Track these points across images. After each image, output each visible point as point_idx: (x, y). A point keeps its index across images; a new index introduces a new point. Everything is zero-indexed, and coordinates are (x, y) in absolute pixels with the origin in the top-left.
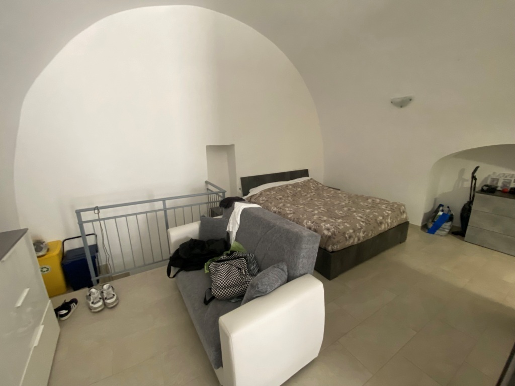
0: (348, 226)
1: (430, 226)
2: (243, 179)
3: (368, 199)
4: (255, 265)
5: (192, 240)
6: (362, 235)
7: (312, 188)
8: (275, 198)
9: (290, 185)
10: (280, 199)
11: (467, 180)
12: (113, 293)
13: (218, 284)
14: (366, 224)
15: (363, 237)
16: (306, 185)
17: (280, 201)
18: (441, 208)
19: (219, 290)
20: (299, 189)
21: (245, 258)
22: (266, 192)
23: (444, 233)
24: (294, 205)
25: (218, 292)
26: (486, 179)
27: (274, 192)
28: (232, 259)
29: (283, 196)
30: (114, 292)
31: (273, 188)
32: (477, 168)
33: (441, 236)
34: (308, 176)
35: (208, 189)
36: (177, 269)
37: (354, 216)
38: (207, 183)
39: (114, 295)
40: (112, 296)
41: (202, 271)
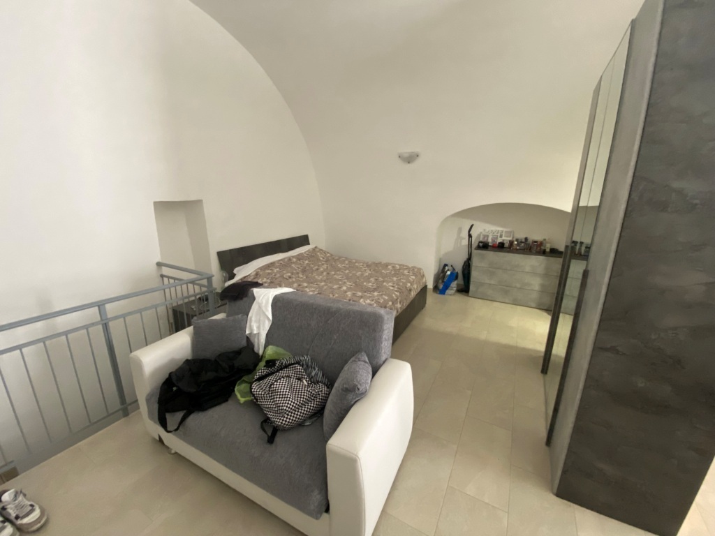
0: (386, 298)
1: (441, 286)
2: (221, 255)
3: (387, 266)
4: (317, 369)
5: (187, 361)
6: (399, 306)
7: (321, 259)
8: (282, 276)
9: (293, 257)
10: (290, 277)
11: (464, 239)
12: (29, 503)
13: (285, 408)
14: (400, 293)
15: (401, 308)
16: (314, 256)
17: (291, 280)
18: (447, 268)
19: (288, 415)
20: (307, 262)
21: (298, 363)
22: (264, 270)
23: (452, 292)
24: (312, 283)
25: (287, 418)
26: (479, 236)
27: (278, 269)
28: (278, 371)
29: (292, 274)
30: (29, 500)
31: (271, 263)
32: (472, 226)
33: (451, 295)
34: (309, 244)
35: (162, 276)
36: (180, 415)
37: (385, 286)
38: (159, 265)
39: (32, 506)
40: (30, 508)
41: (230, 402)
